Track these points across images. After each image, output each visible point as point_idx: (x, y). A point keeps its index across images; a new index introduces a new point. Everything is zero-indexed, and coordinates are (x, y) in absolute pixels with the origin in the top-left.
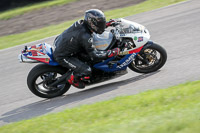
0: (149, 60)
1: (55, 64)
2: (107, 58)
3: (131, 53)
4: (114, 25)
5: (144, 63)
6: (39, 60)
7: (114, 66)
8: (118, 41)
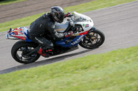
0: (93, 40)
1: (30, 41)
2: (64, 37)
3: (81, 34)
4: (70, 16)
5: (89, 42)
6: (19, 38)
7: (69, 44)
8: (72, 26)
